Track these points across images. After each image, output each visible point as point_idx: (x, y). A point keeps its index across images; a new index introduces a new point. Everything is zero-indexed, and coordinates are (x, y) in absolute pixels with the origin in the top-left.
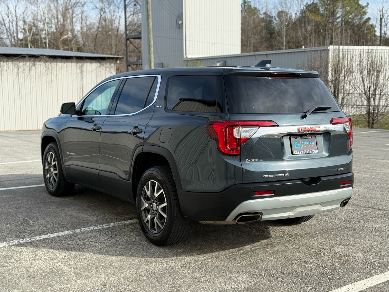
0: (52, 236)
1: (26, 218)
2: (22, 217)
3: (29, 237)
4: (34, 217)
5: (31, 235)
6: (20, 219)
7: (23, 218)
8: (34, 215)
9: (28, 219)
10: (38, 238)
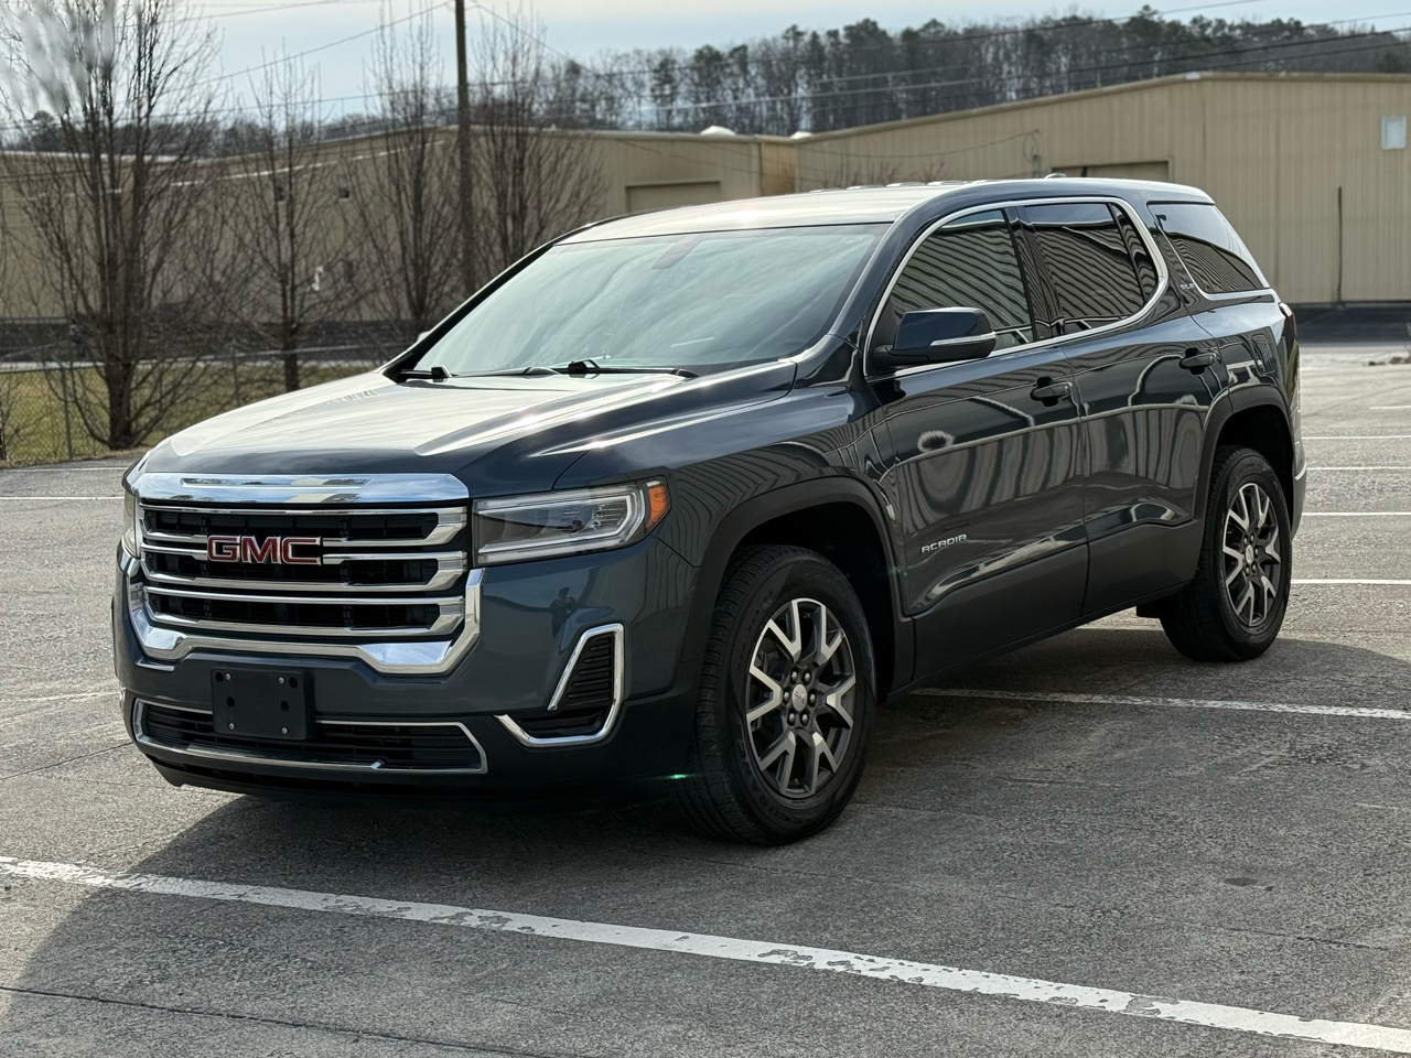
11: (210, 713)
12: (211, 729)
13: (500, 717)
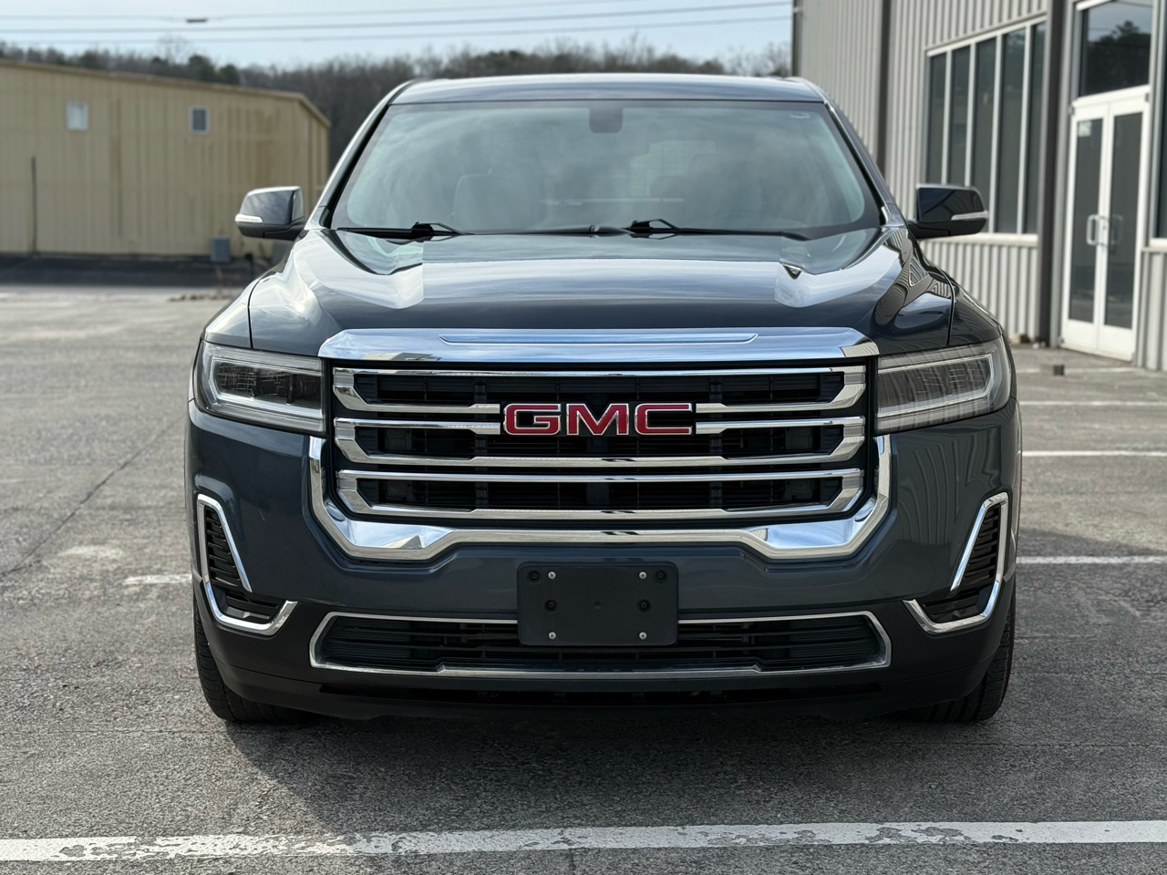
0: (1073, 560)
1: (1138, 614)
2: (1155, 618)
3: (1137, 566)
4: (1110, 613)
5: (1130, 569)
6: (1159, 614)
7: (1148, 615)
8: (1105, 620)
9: (1132, 610)
10: (1114, 561)
11: (515, 622)
12: (516, 643)
13: (910, 602)
